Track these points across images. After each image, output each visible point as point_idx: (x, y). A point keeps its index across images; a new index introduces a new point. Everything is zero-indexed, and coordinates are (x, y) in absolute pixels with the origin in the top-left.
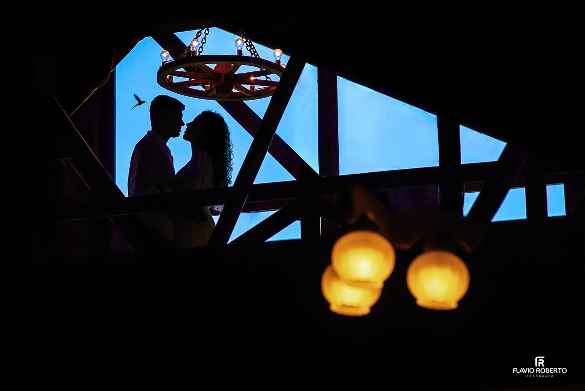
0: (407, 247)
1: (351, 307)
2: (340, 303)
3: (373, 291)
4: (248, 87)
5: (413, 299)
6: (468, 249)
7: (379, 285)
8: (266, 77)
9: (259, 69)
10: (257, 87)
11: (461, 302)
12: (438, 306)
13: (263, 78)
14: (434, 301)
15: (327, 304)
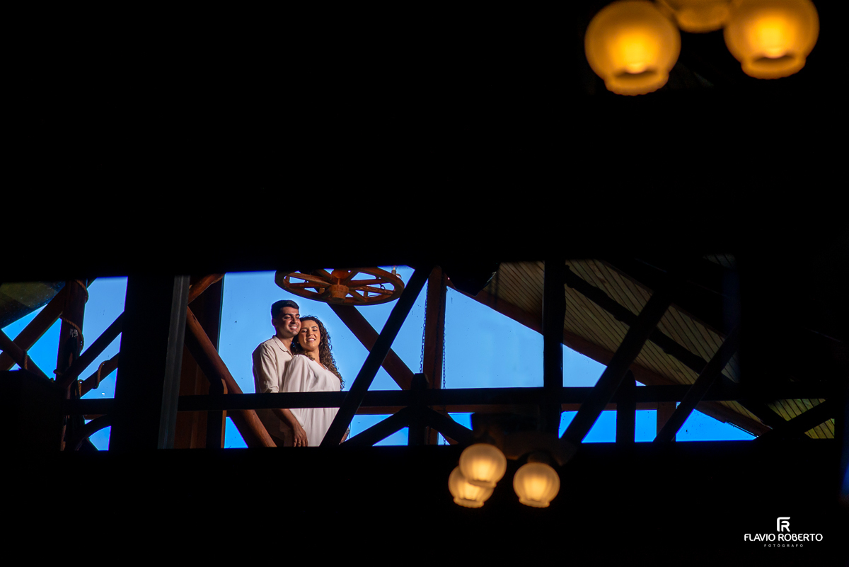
0: (515, 458)
1: (470, 500)
2: (462, 496)
3: (488, 489)
4: (362, 293)
5: (517, 498)
6: (560, 463)
7: (493, 485)
8: (382, 286)
9: (374, 278)
10: (370, 294)
11: (552, 503)
12: (535, 505)
13: (378, 286)
14: (533, 500)
15: (452, 497)
